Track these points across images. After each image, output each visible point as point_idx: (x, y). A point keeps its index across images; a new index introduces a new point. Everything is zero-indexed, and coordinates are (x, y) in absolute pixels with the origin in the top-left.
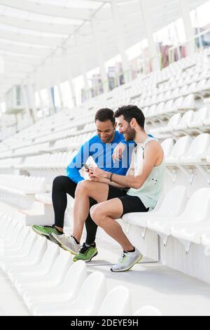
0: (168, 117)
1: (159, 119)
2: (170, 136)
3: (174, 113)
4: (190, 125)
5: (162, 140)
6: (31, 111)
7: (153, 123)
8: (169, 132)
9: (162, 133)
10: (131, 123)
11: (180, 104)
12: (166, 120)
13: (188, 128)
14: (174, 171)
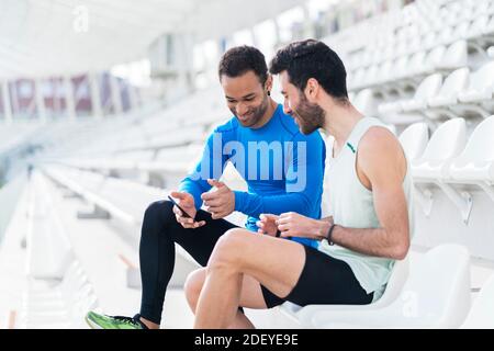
0: (413, 84)
1: (396, 88)
2: (418, 118)
3: (426, 75)
4: (464, 97)
5: (402, 127)
6: (188, 76)
7: (386, 96)
8: (416, 112)
9: (403, 112)
10: (307, 91)
11: (438, 58)
12: (410, 89)
13: (459, 102)
14: (428, 193)
